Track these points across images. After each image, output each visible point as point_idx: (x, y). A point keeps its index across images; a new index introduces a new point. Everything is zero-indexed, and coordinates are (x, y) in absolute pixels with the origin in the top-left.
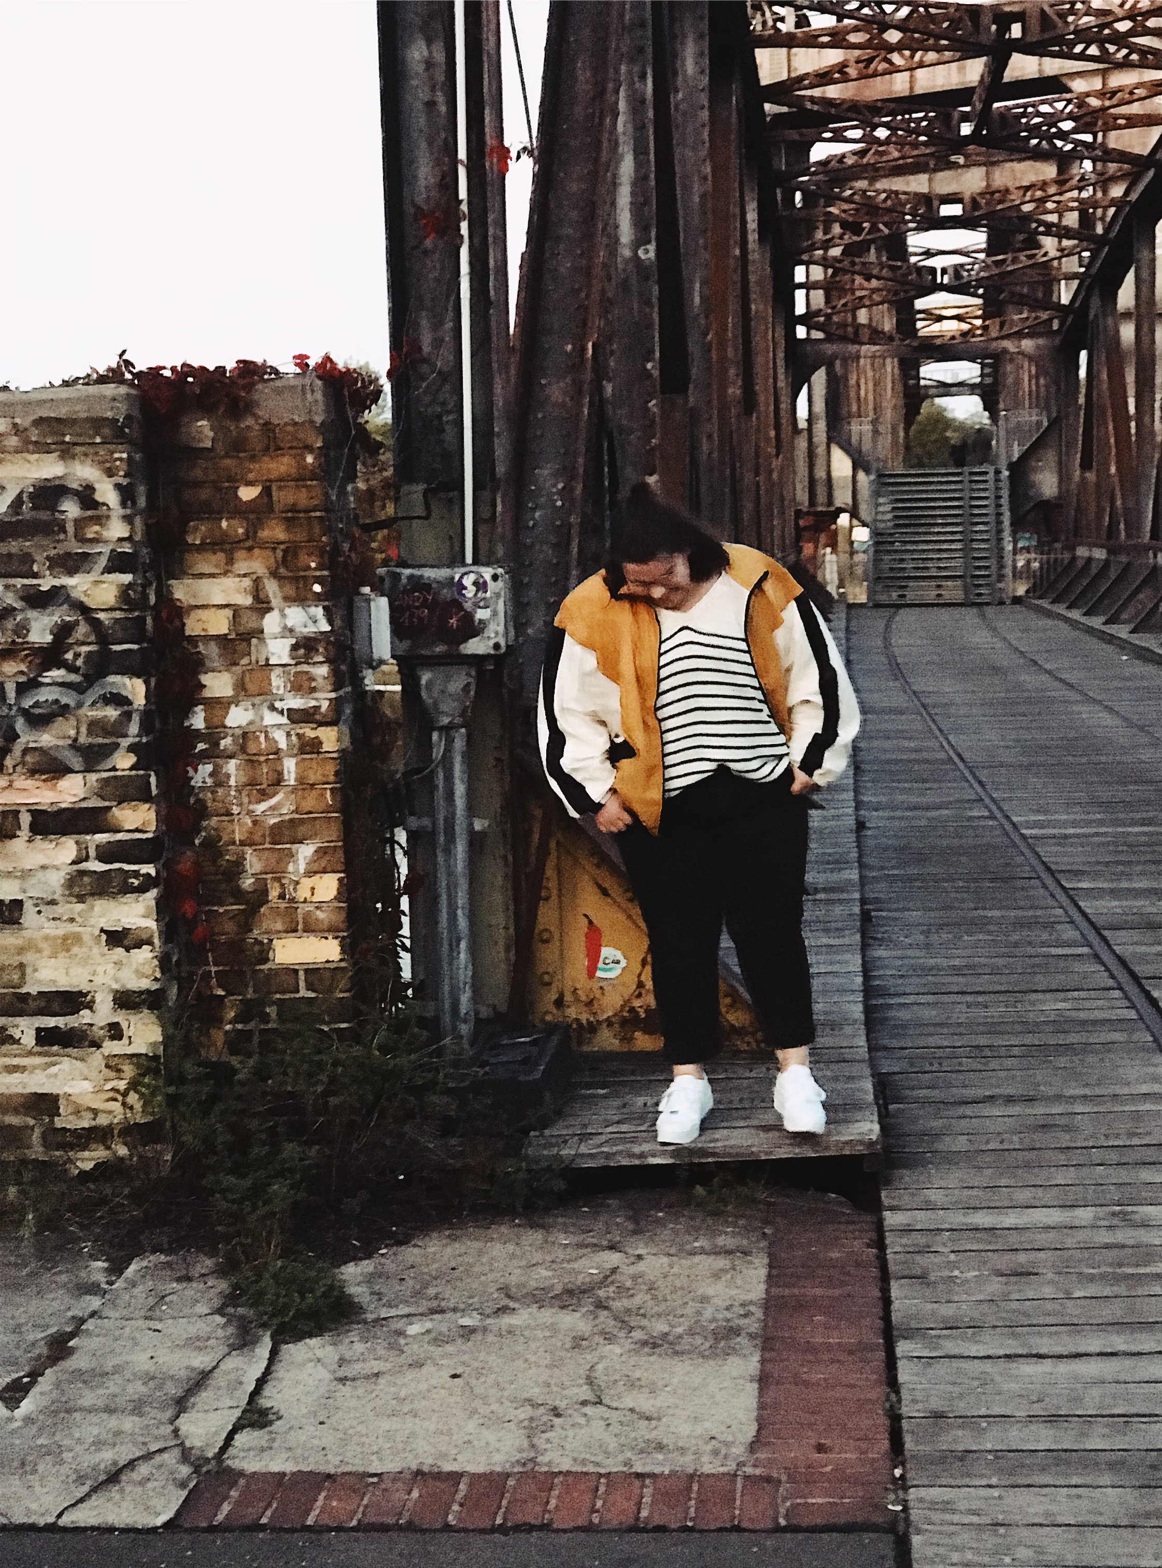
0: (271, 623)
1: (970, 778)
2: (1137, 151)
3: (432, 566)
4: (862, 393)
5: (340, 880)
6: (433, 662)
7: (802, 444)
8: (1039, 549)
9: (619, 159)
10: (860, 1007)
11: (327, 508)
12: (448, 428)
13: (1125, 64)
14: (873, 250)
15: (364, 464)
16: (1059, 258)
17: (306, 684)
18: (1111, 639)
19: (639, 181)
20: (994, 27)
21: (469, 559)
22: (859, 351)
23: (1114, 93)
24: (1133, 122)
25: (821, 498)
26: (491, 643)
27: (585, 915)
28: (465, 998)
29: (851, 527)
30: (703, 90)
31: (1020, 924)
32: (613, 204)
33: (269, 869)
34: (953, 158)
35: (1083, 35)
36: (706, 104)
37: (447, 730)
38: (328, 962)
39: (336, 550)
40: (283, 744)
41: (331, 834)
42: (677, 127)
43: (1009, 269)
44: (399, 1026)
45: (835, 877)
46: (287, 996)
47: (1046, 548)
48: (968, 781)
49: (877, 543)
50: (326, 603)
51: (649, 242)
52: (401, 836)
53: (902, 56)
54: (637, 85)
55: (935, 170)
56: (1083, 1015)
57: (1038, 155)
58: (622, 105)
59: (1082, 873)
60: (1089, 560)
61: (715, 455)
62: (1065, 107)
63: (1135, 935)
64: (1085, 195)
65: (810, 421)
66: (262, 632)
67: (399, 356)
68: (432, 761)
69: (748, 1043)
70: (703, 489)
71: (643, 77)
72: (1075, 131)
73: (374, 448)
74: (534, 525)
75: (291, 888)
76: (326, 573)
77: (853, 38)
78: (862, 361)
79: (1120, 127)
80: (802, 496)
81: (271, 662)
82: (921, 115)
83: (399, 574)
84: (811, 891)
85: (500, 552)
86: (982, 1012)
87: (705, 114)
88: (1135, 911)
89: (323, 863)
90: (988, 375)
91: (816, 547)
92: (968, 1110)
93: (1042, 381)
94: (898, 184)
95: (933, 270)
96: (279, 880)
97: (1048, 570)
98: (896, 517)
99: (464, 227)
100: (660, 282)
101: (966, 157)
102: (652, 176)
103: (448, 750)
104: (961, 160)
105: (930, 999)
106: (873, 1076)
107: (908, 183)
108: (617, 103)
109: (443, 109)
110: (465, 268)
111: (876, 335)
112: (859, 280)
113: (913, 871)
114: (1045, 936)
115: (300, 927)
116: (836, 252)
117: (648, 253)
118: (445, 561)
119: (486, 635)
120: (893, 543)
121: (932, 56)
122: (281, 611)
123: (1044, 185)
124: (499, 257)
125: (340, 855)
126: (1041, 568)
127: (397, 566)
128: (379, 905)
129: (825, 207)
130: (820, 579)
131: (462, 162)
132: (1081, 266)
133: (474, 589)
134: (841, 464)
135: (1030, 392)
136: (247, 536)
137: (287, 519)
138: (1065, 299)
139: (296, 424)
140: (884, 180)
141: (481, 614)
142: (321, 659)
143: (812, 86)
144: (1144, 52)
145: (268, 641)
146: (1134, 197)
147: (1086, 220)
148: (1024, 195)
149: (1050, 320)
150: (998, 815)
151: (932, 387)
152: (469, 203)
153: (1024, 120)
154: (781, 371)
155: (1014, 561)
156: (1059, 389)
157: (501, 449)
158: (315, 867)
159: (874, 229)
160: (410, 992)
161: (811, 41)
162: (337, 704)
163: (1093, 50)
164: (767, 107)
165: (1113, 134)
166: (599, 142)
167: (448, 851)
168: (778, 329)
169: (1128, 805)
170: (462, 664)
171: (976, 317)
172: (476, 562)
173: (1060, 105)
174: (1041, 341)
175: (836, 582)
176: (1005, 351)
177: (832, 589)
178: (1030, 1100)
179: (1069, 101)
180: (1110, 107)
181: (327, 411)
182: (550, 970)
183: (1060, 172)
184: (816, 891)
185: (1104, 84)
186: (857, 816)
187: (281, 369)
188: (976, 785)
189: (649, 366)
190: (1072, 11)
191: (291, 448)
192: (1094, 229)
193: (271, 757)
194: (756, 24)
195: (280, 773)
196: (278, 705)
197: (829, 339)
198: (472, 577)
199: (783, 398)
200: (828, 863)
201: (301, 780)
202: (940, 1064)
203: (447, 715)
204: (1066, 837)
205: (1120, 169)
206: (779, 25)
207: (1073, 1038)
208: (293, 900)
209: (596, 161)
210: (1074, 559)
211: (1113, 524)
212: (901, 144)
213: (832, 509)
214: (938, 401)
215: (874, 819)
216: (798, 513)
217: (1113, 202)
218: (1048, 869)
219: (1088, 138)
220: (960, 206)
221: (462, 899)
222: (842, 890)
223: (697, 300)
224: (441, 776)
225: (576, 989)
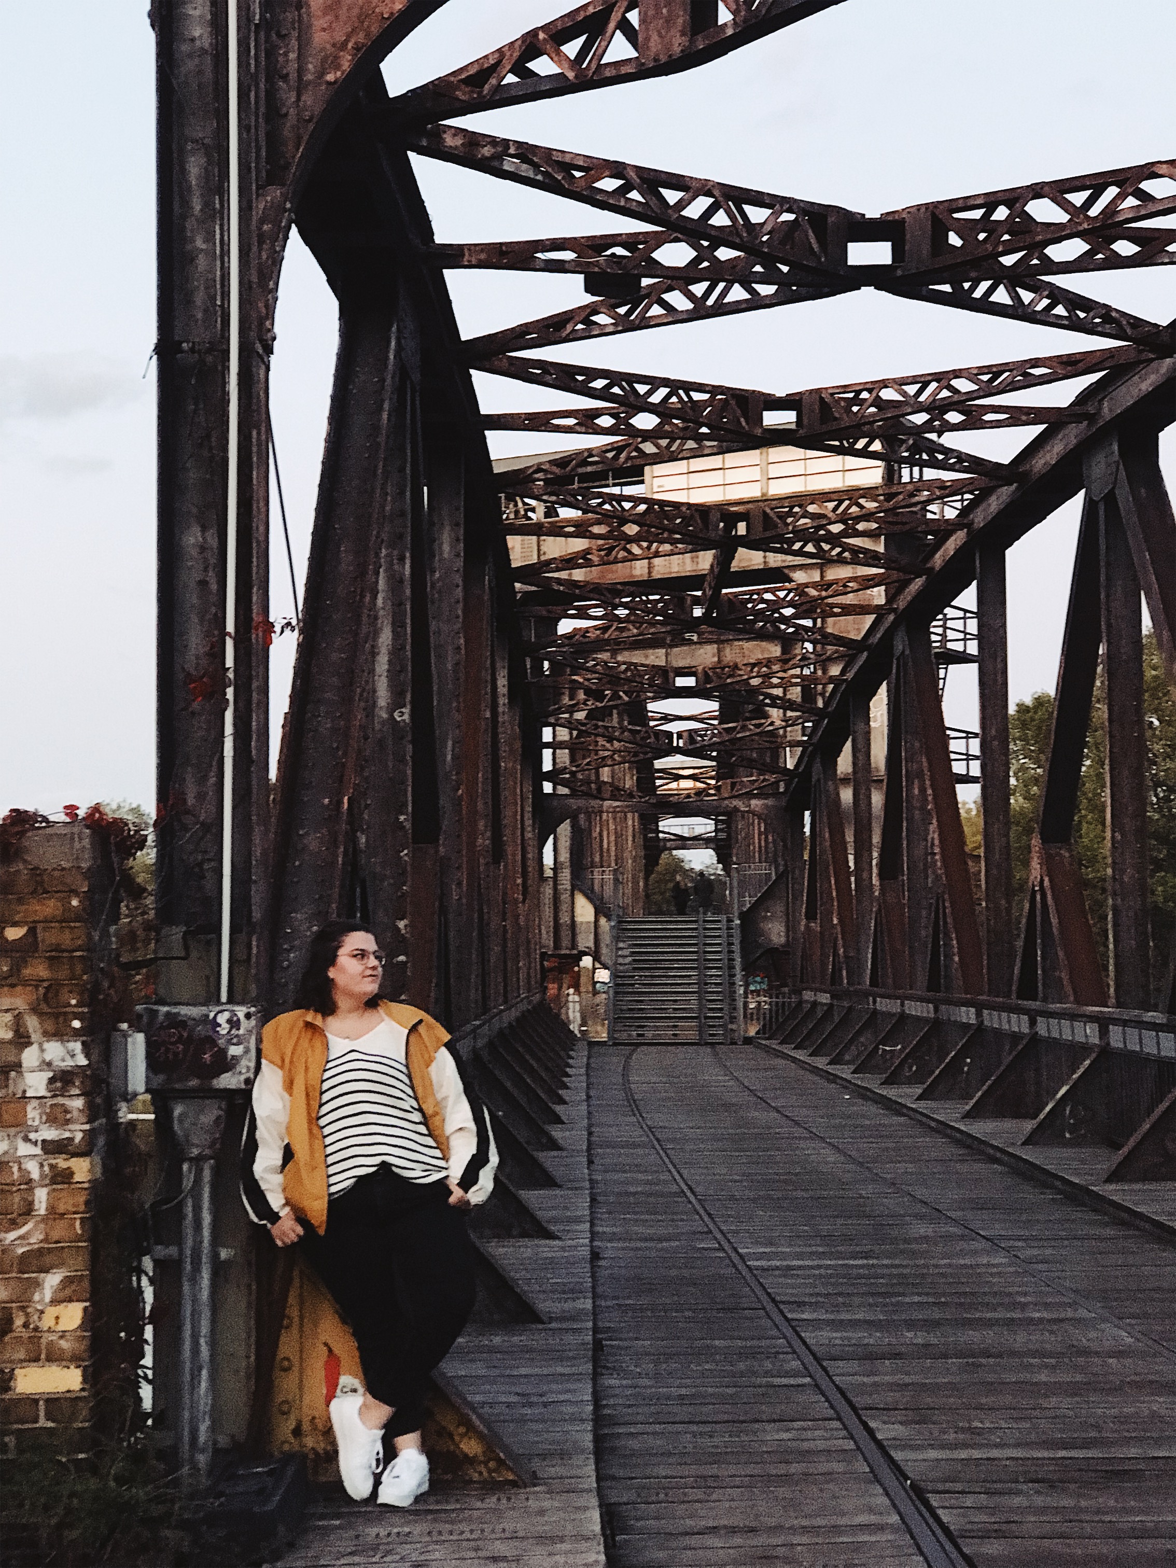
0: (30, 1057)
1: (702, 1212)
2: (852, 636)
3: (188, 1004)
4: (605, 846)
5: (85, 1309)
6: (186, 1095)
7: (548, 890)
8: (767, 993)
9: (376, 633)
10: (589, 1437)
11: (89, 948)
12: (208, 875)
13: (840, 561)
14: (615, 716)
15: (127, 906)
16: (784, 728)
17: (60, 1116)
18: (833, 1078)
19: (396, 652)
20: (722, 525)
21: (224, 997)
22: (602, 806)
23: (830, 585)
24: (847, 610)
25: (565, 942)
26: (242, 1078)
27: (326, 1344)
28: (204, 1427)
29: (594, 969)
30: (458, 571)
31: (743, 1354)
32: (372, 671)
33: (14, 1298)
34: (687, 636)
35: (803, 535)
36: (461, 583)
37: (198, 1161)
38: (68, 1391)
39: (96, 988)
40: (35, 1175)
41: (78, 1265)
42: (433, 603)
43: (739, 735)
44: (137, 1457)
45: (568, 1306)
46: (26, 1426)
47: (774, 992)
48: (698, 1213)
49: (617, 985)
50: (84, 1038)
51: (404, 706)
52: (147, 1263)
53: (640, 546)
54: (396, 567)
55: (671, 646)
56: (805, 1445)
57: (762, 636)
58: (382, 584)
59: (804, 1304)
60: (815, 1004)
61: (464, 901)
62: (787, 595)
63: (854, 1365)
64: (806, 672)
65: (555, 869)
66: (21, 1066)
67: (165, 806)
68: (182, 1192)
69: (481, 1473)
70: (452, 934)
71: (402, 559)
72: (795, 616)
73: (138, 892)
74: (288, 966)
75: (36, 1317)
76: (86, 1010)
77: (596, 530)
78: (605, 816)
79: (836, 615)
80: (547, 939)
81: (28, 1095)
82: (657, 597)
83: (157, 1011)
84: (545, 1319)
85: (253, 990)
86: (707, 1441)
87: (459, 592)
88: (853, 1342)
89: (68, 1292)
90: (722, 830)
91: (560, 988)
92: (694, 1541)
93: (770, 838)
94: (637, 657)
95: (669, 735)
96: (23, 1308)
97: (777, 1011)
98: (634, 960)
99: (230, 693)
100: (413, 742)
101: (699, 635)
102: (408, 647)
103: (198, 1181)
104: (695, 638)
105: (658, 1428)
106: (600, 1506)
107: (647, 657)
108: (377, 582)
109: (214, 587)
110: (229, 729)
111: (617, 792)
112: (601, 741)
113: (644, 1301)
114: (768, 1365)
115: (43, 1356)
116: (580, 715)
117: (404, 716)
118: (202, 1000)
119: (238, 1069)
120: (633, 985)
121: (667, 547)
122: (41, 1045)
123: (769, 662)
124: (262, 721)
125: (86, 1284)
126: (770, 1010)
127: (155, 1003)
128: (122, 1334)
129: (570, 675)
130: (563, 1017)
131: (229, 634)
132: (804, 735)
133: (228, 1026)
134: (584, 911)
135: (760, 847)
136: (11, 974)
137: (51, 959)
138: (790, 765)
139: (63, 869)
140: (626, 653)
141: (234, 1051)
142: (78, 1092)
143: (558, 570)
144: (855, 551)
145: (26, 1074)
146: (850, 675)
147: (808, 694)
148: (752, 671)
149: (777, 783)
150: (726, 1246)
151: (670, 840)
152: (235, 671)
153: (750, 606)
154: (528, 822)
155: (746, 1004)
156: (785, 846)
157: (258, 895)
158: (62, 1295)
159: (615, 696)
160: (150, 1422)
161: (557, 530)
162: (90, 1136)
163: (810, 548)
164: (518, 585)
165: (830, 620)
166: (359, 616)
167: (194, 1280)
168: (525, 785)
169: (848, 1239)
170: (215, 1097)
171: (711, 778)
172: (230, 1001)
173: (782, 594)
174: (770, 802)
175: (579, 1021)
176: (736, 809)
177: (574, 1027)
178: (752, 1530)
179: (790, 591)
180: (827, 597)
181: (94, 858)
182: (290, 1398)
183: (783, 652)
184: (551, 1320)
185: (822, 577)
186: (592, 1247)
187: (51, 818)
188: (706, 1218)
189: (402, 818)
190: (790, 514)
191: (57, 892)
192: (816, 703)
193: (22, 1187)
194: (508, 514)
195: (31, 1203)
196: (32, 1136)
197: (574, 794)
198: (226, 1015)
199: (530, 849)
200: (564, 1292)
201: (51, 1209)
202: (666, 1495)
203: (197, 1146)
204: (789, 1268)
205: (836, 651)
206: (530, 514)
207: (794, 1468)
208: (36, 1329)
209: (356, 634)
210: (801, 1002)
211: (836, 971)
212: (639, 623)
213: (575, 952)
214: (675, 852)
215: (610, 1249)
216: (543, 956)
217: (832, 679)
218: (773, 1300)
219: (808, 623)
220: (693, 679)
221: (205, 1328)
222: (573, 1319)
223: (449, 757)
224: (190, 1203)
225: (314, 1418)
